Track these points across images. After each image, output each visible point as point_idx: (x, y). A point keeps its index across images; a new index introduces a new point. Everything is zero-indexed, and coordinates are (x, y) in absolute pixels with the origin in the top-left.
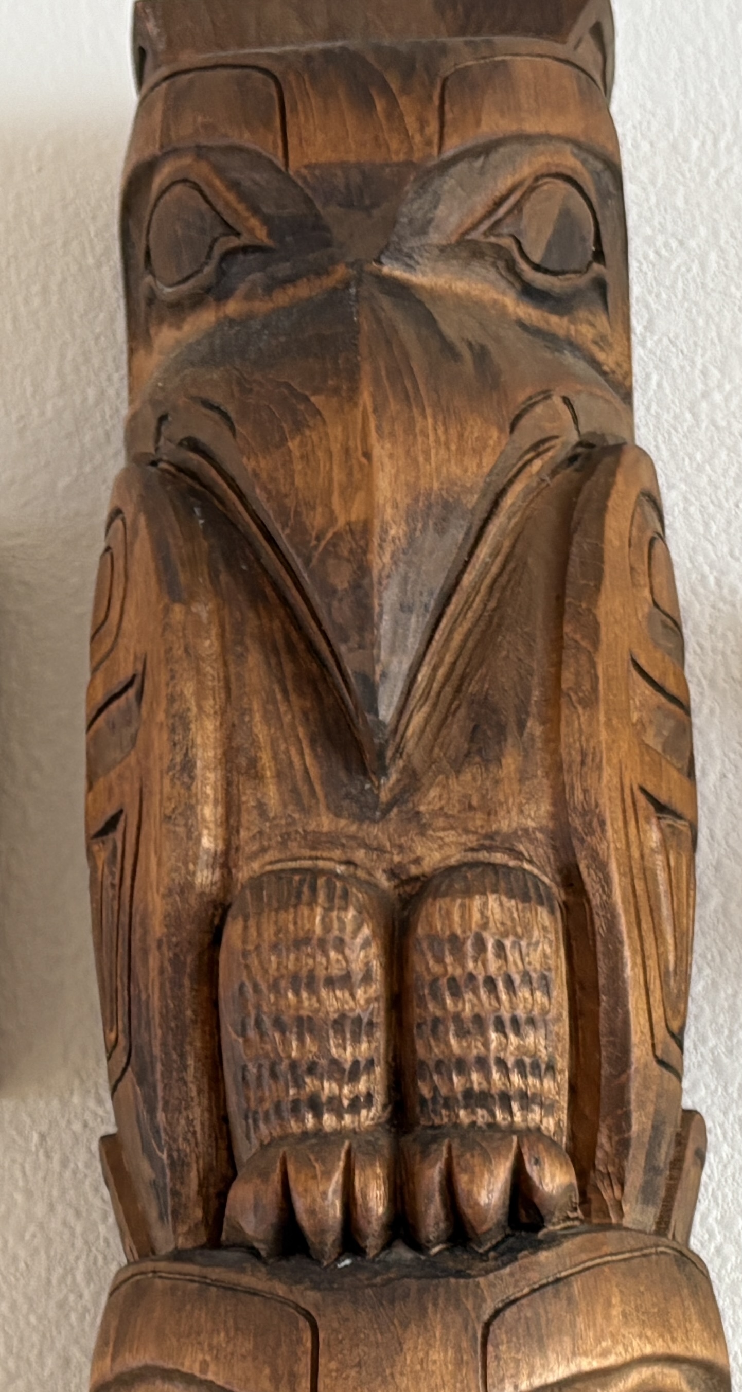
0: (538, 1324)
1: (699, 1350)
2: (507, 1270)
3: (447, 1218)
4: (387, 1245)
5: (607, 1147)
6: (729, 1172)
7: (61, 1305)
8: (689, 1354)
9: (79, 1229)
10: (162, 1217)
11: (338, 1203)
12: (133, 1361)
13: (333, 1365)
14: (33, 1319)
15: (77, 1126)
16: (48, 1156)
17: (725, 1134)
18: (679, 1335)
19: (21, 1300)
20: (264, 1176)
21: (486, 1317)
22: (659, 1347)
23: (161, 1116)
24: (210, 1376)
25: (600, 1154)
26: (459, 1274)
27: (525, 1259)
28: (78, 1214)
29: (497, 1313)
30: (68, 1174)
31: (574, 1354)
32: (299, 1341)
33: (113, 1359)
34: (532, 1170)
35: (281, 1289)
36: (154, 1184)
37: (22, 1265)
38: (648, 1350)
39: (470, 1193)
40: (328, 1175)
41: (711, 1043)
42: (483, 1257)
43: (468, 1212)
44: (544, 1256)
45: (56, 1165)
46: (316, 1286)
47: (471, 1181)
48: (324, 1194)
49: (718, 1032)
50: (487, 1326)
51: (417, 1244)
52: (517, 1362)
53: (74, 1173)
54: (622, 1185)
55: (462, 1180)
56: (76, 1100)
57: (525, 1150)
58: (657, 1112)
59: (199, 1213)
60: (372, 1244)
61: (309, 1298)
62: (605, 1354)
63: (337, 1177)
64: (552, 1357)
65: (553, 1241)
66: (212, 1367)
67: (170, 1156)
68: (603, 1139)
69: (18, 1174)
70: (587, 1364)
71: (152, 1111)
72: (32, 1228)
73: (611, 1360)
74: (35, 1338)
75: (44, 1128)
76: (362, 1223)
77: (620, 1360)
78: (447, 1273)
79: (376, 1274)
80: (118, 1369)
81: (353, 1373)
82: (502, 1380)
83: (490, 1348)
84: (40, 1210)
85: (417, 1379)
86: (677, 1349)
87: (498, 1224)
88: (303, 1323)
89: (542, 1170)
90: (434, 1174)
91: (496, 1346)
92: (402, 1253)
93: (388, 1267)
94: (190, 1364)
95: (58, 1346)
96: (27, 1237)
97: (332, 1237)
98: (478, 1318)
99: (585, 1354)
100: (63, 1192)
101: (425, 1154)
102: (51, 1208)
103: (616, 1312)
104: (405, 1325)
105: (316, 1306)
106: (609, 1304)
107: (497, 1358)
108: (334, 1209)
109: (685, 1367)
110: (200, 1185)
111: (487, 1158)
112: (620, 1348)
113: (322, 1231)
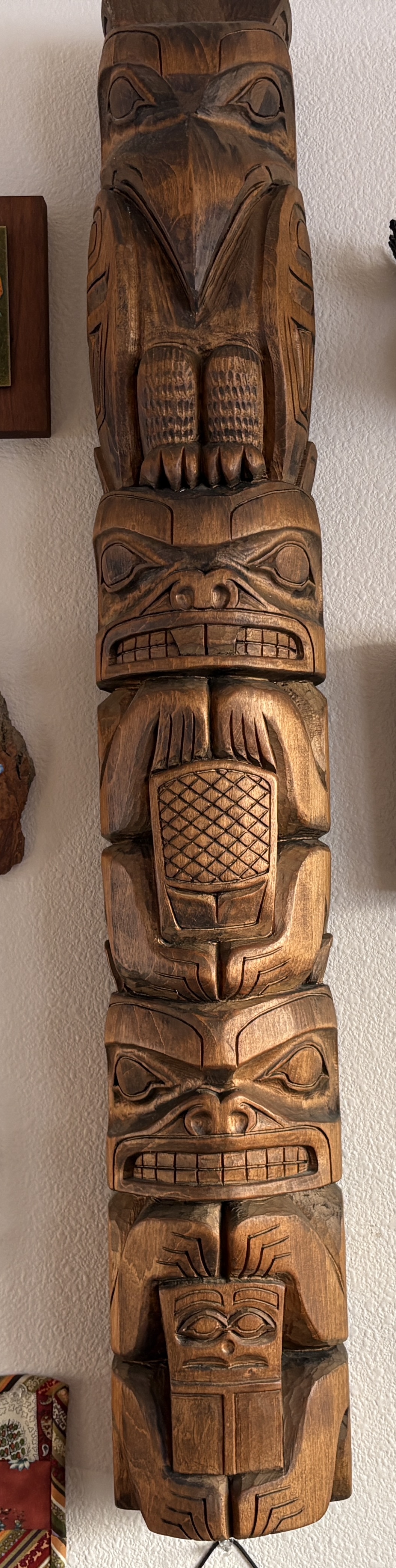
0: (250, 513)
1: (308, 527)
2: (240, 494)
3: (219, 475)
4: (198, 485)
5: (277, 453)
6: (328, 470)
7: (80, 515)
8: (305, 528)
9: (86, 487)
10: (117, 476)
11: (180, 469)
12: (108, 526)
13: (178, 526)
14: (70, 521)
15: (84, 448)
16: (74, 460)
17: (327, 455)
18: (301, 521)
19: (65, 513)
20: (154, 458)
21: (232, 510)
22: (294, 524)
23: (117, 438)
24: (136, 531)
25: (274, 455)
26: (223, 495)
27: (246, 490)
28: (86, 482)
29: (236, 508)
30: (81, 466)
31: (263, 524)
32: (167, 517)
33: (101, 526)
34: (249, 458)
35: (160, 499)
36: (115, 463)
37: (65, 501)
38: (289, 525)
39: (226, 465)
40: (176, 458)
41: (323, 421)
42: (232, 489)
43: (226, 472)
44: (252, 489)
45: (77, 463)
46: (172, 498)
47: (227, 462)
48: (175, 465)
49: (325, 416)
50: (232, 513)
51: (208, 485)
52: (243, 526)
53: (84, 466)
54: (282, 467)
55: (224, 461)
56: (84, 438)
57: (246, 451)
58: (295, 441)
59: (131, 474)
60: (192, 483)
61: (170, 502)
62: (274, 525)
63: (180, 459)
64: (255, 524)
65: (256, 484)
66: (136, 528)
67: (120, 453)
68: (275, 449)
69: (63, 466)
70: (267, 528)
71: (113, 436)
72: (69, 487)
73: (276, 527)
74: (71, 528)
75: (72, 448)
76: (189, 476)
77: (279, 528)
78: (219, 495)
79: (194, 494)
80: (103, 530)
81: (186, 528)
82: (237, 532)
83: (233, 521)
84: (71, 480)
85: (207, 530)
86: (300, 525)
87: (237, 478)
88: (168, 511)
89: (252, 458)
90: (214, 459)
91: (235, 520)
92: (203, 487)
93: (198, 492)
94: (128, 526)
95: (80, 531)
96: (67, 490)
97: (178, 481)
98: (229, 510)
99: (267, 524)
100: (80, 473)
101: (211, 451)
102: (76, 479)
103: (278, 510)
104: (203, 512)
105: (173, 505)
106: (275, 508)
107: (236, 524)
108: (178, 470)
109: (303, 532)
110: (131, 463)
111: (233, 453)
112: (279, 524)
113: (174, 478)
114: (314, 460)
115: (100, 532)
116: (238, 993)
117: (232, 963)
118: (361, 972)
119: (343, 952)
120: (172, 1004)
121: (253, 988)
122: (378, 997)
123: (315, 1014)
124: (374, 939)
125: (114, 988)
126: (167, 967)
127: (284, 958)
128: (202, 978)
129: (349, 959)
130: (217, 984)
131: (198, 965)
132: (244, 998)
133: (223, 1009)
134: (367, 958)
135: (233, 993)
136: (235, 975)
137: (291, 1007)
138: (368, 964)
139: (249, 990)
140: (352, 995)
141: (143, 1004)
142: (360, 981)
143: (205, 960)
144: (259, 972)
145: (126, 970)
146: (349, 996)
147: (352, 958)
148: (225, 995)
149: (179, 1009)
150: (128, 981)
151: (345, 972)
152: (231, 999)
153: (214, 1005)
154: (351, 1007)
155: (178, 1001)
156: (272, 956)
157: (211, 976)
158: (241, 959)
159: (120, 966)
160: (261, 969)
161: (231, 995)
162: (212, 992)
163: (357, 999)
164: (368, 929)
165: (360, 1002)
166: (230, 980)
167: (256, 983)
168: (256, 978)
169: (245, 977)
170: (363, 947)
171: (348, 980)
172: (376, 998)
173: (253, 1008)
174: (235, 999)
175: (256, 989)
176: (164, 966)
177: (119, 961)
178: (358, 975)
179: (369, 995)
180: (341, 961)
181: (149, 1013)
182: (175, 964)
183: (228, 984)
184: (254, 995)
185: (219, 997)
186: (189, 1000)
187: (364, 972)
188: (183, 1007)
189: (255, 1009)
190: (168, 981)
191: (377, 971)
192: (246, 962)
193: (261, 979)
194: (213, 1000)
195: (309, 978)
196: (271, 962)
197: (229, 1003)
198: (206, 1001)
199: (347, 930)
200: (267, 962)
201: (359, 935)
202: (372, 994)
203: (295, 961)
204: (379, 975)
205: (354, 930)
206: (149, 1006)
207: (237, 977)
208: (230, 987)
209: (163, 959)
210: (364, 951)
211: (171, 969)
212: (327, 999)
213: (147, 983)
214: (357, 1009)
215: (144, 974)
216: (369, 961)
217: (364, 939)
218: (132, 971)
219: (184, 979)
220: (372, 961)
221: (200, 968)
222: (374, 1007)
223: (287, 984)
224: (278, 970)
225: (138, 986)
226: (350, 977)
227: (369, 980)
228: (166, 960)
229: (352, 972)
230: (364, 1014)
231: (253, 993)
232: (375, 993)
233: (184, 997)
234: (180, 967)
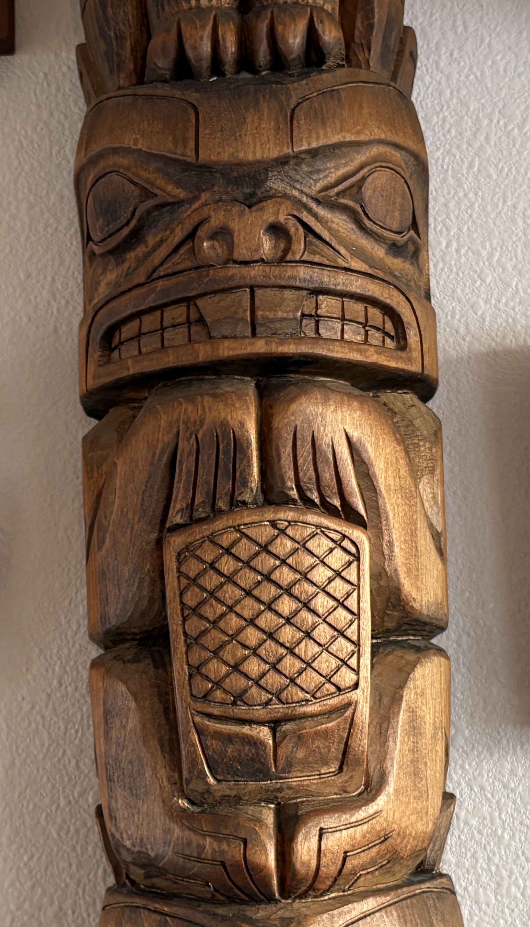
0: (322, 111)
1: (410, 144)
2: (304, 82)
3: (271, 54)
4: (238, 72)
5: (361, 28)
8: (405, 145)
9: (67, 126)
11: (209, 45)
12: (96, 148)
13: (207, 131)
15: (65, 69)
16: (49, 85)
18: (401, 134)
19: (36, 164)
20: (168, 31)
21: (293, 106)
22: (390, 137)
24: (139, 147)
25: (357, 33)
26: (277, 83)
27: (314, 76)
28: (66, 117)
29: (299, 104)
30: (60, 95)
31: (341, 130)
32: (189, 120)
33: (86, 150)
34: (319, 27)
35: (178, 94)
36: (106, 53)
37: (36, 146)
38: (383, 136)
39: (283, 36)
40: (203, 27)
42: (292, 75)
43: (281, 46)
44: (325, 76)
45: (53, 91)
46: (197, 91)
47: (285, 29)
48: (202, 38)
50: (293, 111)
51: (254, 70)
52: (310, 131)
53: (64, 95)
54: (369, 50)
55: (280, 29)
57: (315, 15)
58: (389, 12)
59: (132, 66)
60: (229, 68)
61: (193, 96)
62: (359, 133)
63: (208, 31)
64: (329, 130)
65: (330, 70)
66: (140, 141)
67: (115, 34)
68: (359, 24)
69: (32, 95)
70: (350, 137)
71: (104, 10)
72: (41, 125)
73: (362, 138)
75: (46, 69)
76: (223, 55)
77: (367, 139)
78: (271, 83)
79: (231, 83)
80: (88, 156)
81: (218, 135)
82: (301, 140)
83: (295, 122)
84: (45, 114)
85: (254, 138)
86: (398, 140)
87: (299, 57)
88: (191, 111)
89: (324, 26)
90: (263, 28)
91: (298, 121)
92: (245, 75)
93: (237, 81)
94: (128, 141)
96: (39, 129)
97: (206, 64)
98: (288, 105)
99: (348, 131)
100: (58, 104)
101: (258, 15)
102: (51, 114)
103: (365, 111)
104: (247, 109)
105: (198, 100)
106: (361, 107)
107: (298, 127)
108: (206, 47)
109: (403, 153)
110: (132, 50)
111: (293, 19)
112: (367, 132)
113: (200, 60)
114: (414, 58)
115: (85, 160)
116: (312, 887)
117: (300, 837)
118: (494, 854)
119: (466, 823)
120: (204, 907)
121: (336, 879)
122: (523, 894)
123: (435, 922)
124: (514, 802)
125: (111, 881)
126: (194, 844)
127: (385, 829)
128: (252, 863)
129: (475, 832)
130: (277, 872)
131: (245, 842)
132: (322, 895)
133: (287, 914)
134: (503, 832)
135: (304, 888)
136: (305, 858)
137: (397, 911)
138: (506, 842)
139: (329, 883)
140: (481, 891)
141: (157, 905)
142: (493, 869)
143: (256, 833)
144: (346, 852)
145: (128, 850)
146: (476, 892)
147: (480, 832)
148: (290, 892)
149: (215, 914)
150: (132, 868)
151: (469, 855)
152: (300, 897)
153: (271, 908)
154: (480, 909)
155: (212, 900)
156: (365, 827)
157: (267, 860)
158: (315, 832)
159: (119, 845)
160: (348, 848)
161: (300, 892)
162: (268, 885)
163: (489, 897)
164: (505, 786)
165: (493, 901)
166: (298, 866)
167: (340, 871)
168: (340, 863)
169: (324, 860)
170: (497, 814)
171: (474, 867)
172: (519, 895)
173: (336, 912)
174: (306, 897)
175: (341, 881)
176: (189, 844)
177: (118, 836)
178: (489, 859)
179: (508, 891)
180: (463, 838)
181: (166, 920)
182: (208, 839)
183: (295, 873)
184: (338, 891)
185: (280, 895)
186: (232, 900)
187: (500, 854)
188: (221, 911)
189: (340, 914)
190: (196, 868)
191: (520, 853)
192: (324, 836)
193: (348, 865)
194: (270, 899)
195: (422, 863)
196: (364, 836)
197: (297, 904)
198: (259, 902)
199: (472, 789)
200: (358, 835)
201: (489, 795)
202: (513, 889)
203: (402, 834)
204: (523, 858)
205: (482, 788)
206: (166, 909)
207: (309, 861)
208: (299, 877)
209: (187, 832)
210: (498, 822)
211: (201, 848)
212: (451, 896)
213: (162, 872)
214: (489, 912)
215: (156, 857)
216: (507, 837)
217: (498, 803)
218: (139, 852)
219: (223, 864)
220: (512, 837)
221: (249, 846)
222: (516, 910)
223: (388, 872)
224: (374, 850)
225: (148, 876)
226: (477, 861)
227: (508, 867)
228: (192, 835)
229: (480, 855)
230: (502, 922)
231: (336, 887)
232: (518, 887)
233: (222, 894)
234: (215, 845)
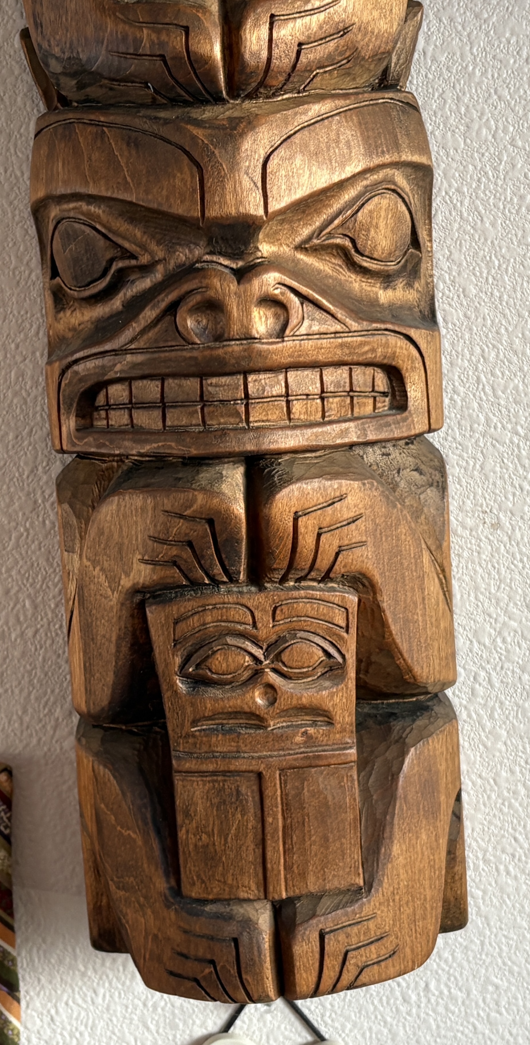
116: (262, 84)
117: (249, 24)
118: (464, 94)
119: (434, 59)
120: (143, 112)
121: (289, 75)
122: (494, 136)
123: (399, 137)
124: (487, 34)
125: (43, 108)
126: (130, 38)
127: (344, 21)
128: (195, 53)
129: (444, 70)
130: (224, 66)
131: (187, 30)
132: (274, 95)
133: (236, 114)
134: (474, 69)
135: (254, 85)
136: (255, 48)
137: (357, 116)
138: (477, 80)
139: (282, 79)
140: (449, 134)
141: (92, 117)
142: (463, 110)
143: (199, 19)
144: (300, 44)
145: (57, 58)
146: (444, 136)
147: (448, 69)
148: (239, 89)
149: (156, 118)
150: (63, 80)
151: (436, 95)
152: (250, 96)
153: (218, 109)
154: (448, 155)
155: (154, 105)
156: (322, 16)
157: (212, 49)
158: (266, 19)
159: (48, 54)
160: (302, 38)
161: (250, 89)
162: (214, 80)
163: (458, 141)
164: (477, 16)
165: (462, 145)
166: (247, 56)
167: (294, 66)
168: (294, 55)
169: (276, 52)
170: (468, 48)
171: (442, 109)
172: (490, 137)
173: (290, 112)
174: (257, 97)
175: (294, 79)
176: (125, 38)
177: (45, 45)
178: (458, 99)
179: (478, 132)
180: (430, 76)
181: (103, 132)
182: (145, 31)
183: (243, 64)
184: (291, 92)
185: (228, 94)
186: (175, 102)
187: (470, 92)
188: (162, 114)
189: (296, 114)
190: (133, 66)
191: (492, 91)
192: (276, 24)
193: (303, 59)
194: (218, 100)
195: (386, 71)
196: (321, 27)
197: (247, 104)
198: (203, 102)
199: (440, 20)
200: (314, 27)
201: (460, 28)
202: (484, 131)
203: (364, 29)
204: (495, 97)
205: (451, 20)
206: (102, 119)
207: (260, 50)
208: (248, 70)
209: (121, 26)
210: (469, 58)
211: (138, 42)
213: (96, 77)
214: (458, 158)
215: (89, 60)
216: (478, 73)
217: (469, 35)
218: (69, 58)
219: (163, 57)
220: (484, 73)
221: (192, 34)
222: (487, 154)
223: (349, 74)
224: (332, 45)
225: (81, 86)
226: (445, 102)
227: (479, 108)
228: (127, 28)
229: (449, 94)
230: (471, 167)
231: (289, 86)
232: (489, 129)
233: (164, 97)
234: (154, 36)
